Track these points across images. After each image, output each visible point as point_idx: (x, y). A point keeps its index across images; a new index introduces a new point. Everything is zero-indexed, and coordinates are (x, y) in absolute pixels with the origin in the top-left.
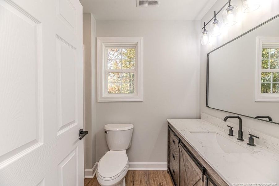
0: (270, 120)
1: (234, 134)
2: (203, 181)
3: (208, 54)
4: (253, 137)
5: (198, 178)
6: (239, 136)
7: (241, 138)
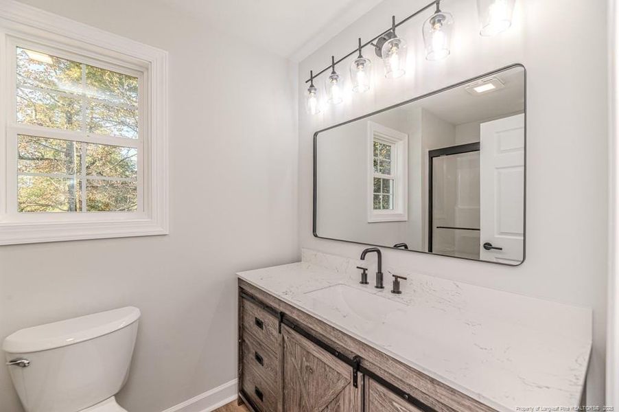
0: (406, 247)
1: (368, 281)
2: (356, 386)
3: (316, 134)
4: (399, 279)
5: (341, 384)
6: (377, 283)
7: (380, 285)
